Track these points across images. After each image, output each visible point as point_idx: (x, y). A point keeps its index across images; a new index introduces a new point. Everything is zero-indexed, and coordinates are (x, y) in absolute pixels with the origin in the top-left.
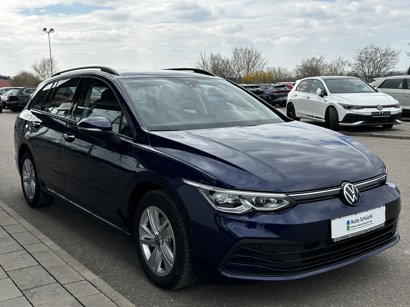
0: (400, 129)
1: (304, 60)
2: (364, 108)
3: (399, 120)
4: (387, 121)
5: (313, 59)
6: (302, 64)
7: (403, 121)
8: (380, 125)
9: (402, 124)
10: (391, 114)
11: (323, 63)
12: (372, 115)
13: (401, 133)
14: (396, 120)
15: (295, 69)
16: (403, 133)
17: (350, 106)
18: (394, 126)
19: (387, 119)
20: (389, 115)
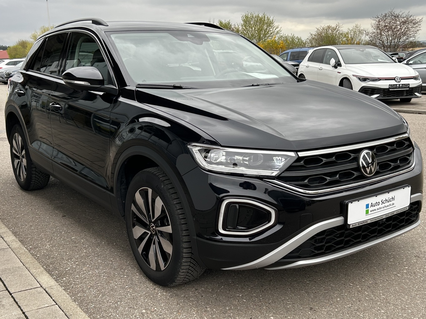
0: (419, 102)
1: (319, 28)
2: (381, 80)
3: (418, 93)
4: (405, 94)
5: (329, 27)
6: (317, 32)
7: (423, 94)
8: (398, 99)
9: (422, 97)
10: (410, 87)
11: (339, 31)
12: (389, 88)
13: (420, 108)
14: (415, 93)
15: (309, 38)
16: (422, 108)
17: (366, 78)
18: (413, 100)
19: (405, 92)
20: (408, 88)
